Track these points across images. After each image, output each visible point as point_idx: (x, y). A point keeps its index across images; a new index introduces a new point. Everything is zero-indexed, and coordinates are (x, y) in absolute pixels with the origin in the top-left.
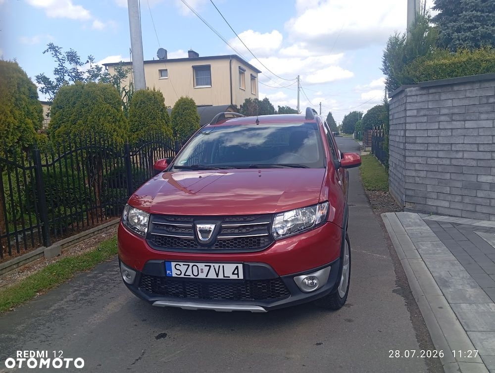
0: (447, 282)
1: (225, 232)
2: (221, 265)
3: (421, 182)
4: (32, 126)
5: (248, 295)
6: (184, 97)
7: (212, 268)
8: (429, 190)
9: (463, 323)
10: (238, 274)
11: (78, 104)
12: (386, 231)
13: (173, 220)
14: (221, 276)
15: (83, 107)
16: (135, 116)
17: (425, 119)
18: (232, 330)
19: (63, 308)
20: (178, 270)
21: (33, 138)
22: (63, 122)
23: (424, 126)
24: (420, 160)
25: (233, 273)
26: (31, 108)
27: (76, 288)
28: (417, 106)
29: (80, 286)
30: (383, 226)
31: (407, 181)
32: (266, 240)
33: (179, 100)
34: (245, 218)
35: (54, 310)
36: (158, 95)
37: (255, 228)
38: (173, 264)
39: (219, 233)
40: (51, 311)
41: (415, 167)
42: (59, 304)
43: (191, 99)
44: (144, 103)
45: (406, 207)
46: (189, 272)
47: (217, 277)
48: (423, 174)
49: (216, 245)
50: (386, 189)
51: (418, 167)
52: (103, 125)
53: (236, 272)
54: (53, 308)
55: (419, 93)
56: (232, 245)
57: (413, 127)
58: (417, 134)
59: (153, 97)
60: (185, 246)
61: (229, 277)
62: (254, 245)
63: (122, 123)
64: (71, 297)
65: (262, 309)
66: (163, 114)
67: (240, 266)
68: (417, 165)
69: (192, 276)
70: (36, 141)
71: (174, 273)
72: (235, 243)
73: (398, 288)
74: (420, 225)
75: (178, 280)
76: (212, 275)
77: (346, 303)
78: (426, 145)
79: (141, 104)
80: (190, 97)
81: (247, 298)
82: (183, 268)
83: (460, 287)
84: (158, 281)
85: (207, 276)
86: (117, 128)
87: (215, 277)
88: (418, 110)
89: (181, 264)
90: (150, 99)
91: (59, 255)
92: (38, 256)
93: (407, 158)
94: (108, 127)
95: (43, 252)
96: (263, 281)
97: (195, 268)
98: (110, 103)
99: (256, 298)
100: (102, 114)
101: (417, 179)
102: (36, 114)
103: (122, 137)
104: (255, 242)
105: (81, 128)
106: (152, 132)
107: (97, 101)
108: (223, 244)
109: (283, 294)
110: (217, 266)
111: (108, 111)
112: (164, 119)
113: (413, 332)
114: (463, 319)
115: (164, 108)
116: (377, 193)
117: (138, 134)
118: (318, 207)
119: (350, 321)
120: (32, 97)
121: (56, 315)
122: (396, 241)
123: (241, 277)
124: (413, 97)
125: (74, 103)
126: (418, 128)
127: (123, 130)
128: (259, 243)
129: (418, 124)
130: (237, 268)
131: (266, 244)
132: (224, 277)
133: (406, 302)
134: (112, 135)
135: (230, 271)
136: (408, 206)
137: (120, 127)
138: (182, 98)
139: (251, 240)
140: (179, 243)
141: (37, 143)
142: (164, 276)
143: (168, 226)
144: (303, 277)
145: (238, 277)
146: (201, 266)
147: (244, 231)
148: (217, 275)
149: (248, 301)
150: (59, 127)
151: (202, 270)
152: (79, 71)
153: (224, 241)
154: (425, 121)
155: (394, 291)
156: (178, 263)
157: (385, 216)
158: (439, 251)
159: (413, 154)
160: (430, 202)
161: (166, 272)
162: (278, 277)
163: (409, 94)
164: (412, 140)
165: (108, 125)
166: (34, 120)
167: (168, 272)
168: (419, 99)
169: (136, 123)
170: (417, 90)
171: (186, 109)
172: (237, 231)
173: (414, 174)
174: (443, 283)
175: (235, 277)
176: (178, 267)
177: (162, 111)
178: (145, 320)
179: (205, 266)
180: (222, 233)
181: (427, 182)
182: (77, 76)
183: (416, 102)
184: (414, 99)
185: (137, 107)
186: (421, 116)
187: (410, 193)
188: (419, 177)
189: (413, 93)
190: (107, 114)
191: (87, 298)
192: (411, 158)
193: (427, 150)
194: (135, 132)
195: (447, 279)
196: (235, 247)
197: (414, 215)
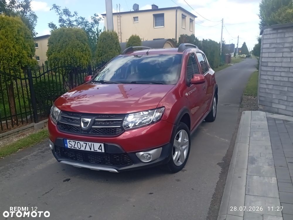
0: (255, 160)
1: (97, 124)
2: (92, 143)
3: (269, 92)
4: (26, 55)
5: (109, 162)
6: (134, 35)
7: (88, 145)
8: (274, 98)
9: (247, 189)
10: (101, 149)
11: (61, 40)
12: (239, 124)
13: (71, 114)
14: (92, 150)
15: (64, 43)
16: (100, 47)
17: (274, 50)
18: (107, 180)
19: (27, 159)
20: (71, 144)
21: (27, 62)
22: (53, 52)
23: (274, 55)
24: (270, 78)
25: (99, 149)
26: (26, 44)
27: (40, 148)
28: (270, 41)
29: (43, 147)
30: (239, 120)
31: (261, 91)
32: (120, 130)
33: (131, 37)
34: (109, 116)
35: (23, 160)
36: (114, 34)
37: (115, 122)
38: (68, 141)
39: (94, 124)
40: (20, 160)
41: (266, 82)
42: (27, 157)
43: (138, 36)
44: (105, 39)
45: (260, 108)
46: (76, 146)
47: (91, 150)
48: (271, 87)
49: (92, 131)
50: (256, 95)
51: (268, 82)
52: (74, 53)
53: (100, 148)
54: (22, 159)
55: (272, 32)
56: (100, 132)
57: (266, 55)
58: (269, 60)
59: (111, 36)
60: (75, 130)
61: (97, 151)
62: (113, 133)
63: (87, 52)
64: (35, 153)
65: (116, 171)
66: (116, 46)
67: (102, 145)
68: (267, 81)
69: (78, 149)
70: (29, 63)
71: (69, 146)
72: (102, 131)
73: (222, 162)
74: (262, 121)
75: (71, 150)
76: (88, 149)
77: (184, 169)
78: (274, 68)
79: (103, 40)
80: (137, 35)
81: (109, 163)
82: (73, 143)
83: (261, 164)
84: (63, 149)
85: (85, 149)
86: (84, 55)
87: (89, 150)
88: (271, 44)
89: (72, 141)
90: (109, 37)
91: (43, 128)
92: (31, 128)
93: (262, 76)
94: (78, 54)
95: (34, 126)
96: (117, 154)
97: (79, 144)
98: (79, 40)
99: (113, 164)
100: (74, 47)
101: (267, 90)
102: (29, 48)
103: (87, 60)
104: (113, 130)
105: (63, 55)
106: (109, 57)
107: (71, 39)
108: (95, 131)
109: (129, 162)
110: (90, 143)
111: (78, 45)
112: (117, 49)
113: (213, 191)
114: (249, 186)
115: (117, 42)
116: (250, 97)
117: (102, 58)
118: (156, 110)
119: (178, 180)
120: (27, 38)
121: (22, 163)
122: (241, 130)
123: (103, 151)
124: (268, 35)
125: (59, 40)
126: (270, 56)
127: (87, 56)
128: (115, 132)
129: (270, 54)
130: (101, 145)
131: (119, 132)
132: (94, 150)
133: (221, 171)
134: (81, 59)
135: (97, 147)
136: (261, 107)
137: (86, 55)
138: (133, 36)
139: (111, 129)
140: (72, 128)
141: (30, 64)
142: (64, 147)
143: (68, 118)
144: (141, 153)
145: (102, 151)
146: (82, 143)
147: (108, 123)
148: (91, 149)
149: (109, 165)
150: (52, 54)
151: (82, 145)
152: (71, 20)
153: (96, 129)
154: (274, 51)
155: (218, 164)
156: (70, 140)
157: (244, 113)
158: (263, 139)
159: (265, 73)
160: (274, 106)
161: (65, 145)
162: (125, 152)
163: (265, 33)
164: (265, 64)
165: (78, 53)
166: (28, 51)
167: (66, 145)
168: (271, 36)
169: (101, 52)
170: (270, 30)
171: (135, 42)
172: (104, 123)
173: (265, 86)
174: (252, 160)
175: (100, 151)
176: (70, 142)
177: (116, 44)
178: (64, 170)
179: (84, 143)
180: (95, 124)
181: (273, 92)
182: (70, 23)
183: (270, 39)
184: (268, 36)
185: (101, 42)
186: (272, 48)
187: (262, 99)
188: (268, 89)
189: (268, 33)
190: (78, 47)
191: (42, 154)
192: (264, 76)
193: (274, 71)
194: (100, 57)
195: (256, 158)
196: (102, 133)
197: (262, 114)
